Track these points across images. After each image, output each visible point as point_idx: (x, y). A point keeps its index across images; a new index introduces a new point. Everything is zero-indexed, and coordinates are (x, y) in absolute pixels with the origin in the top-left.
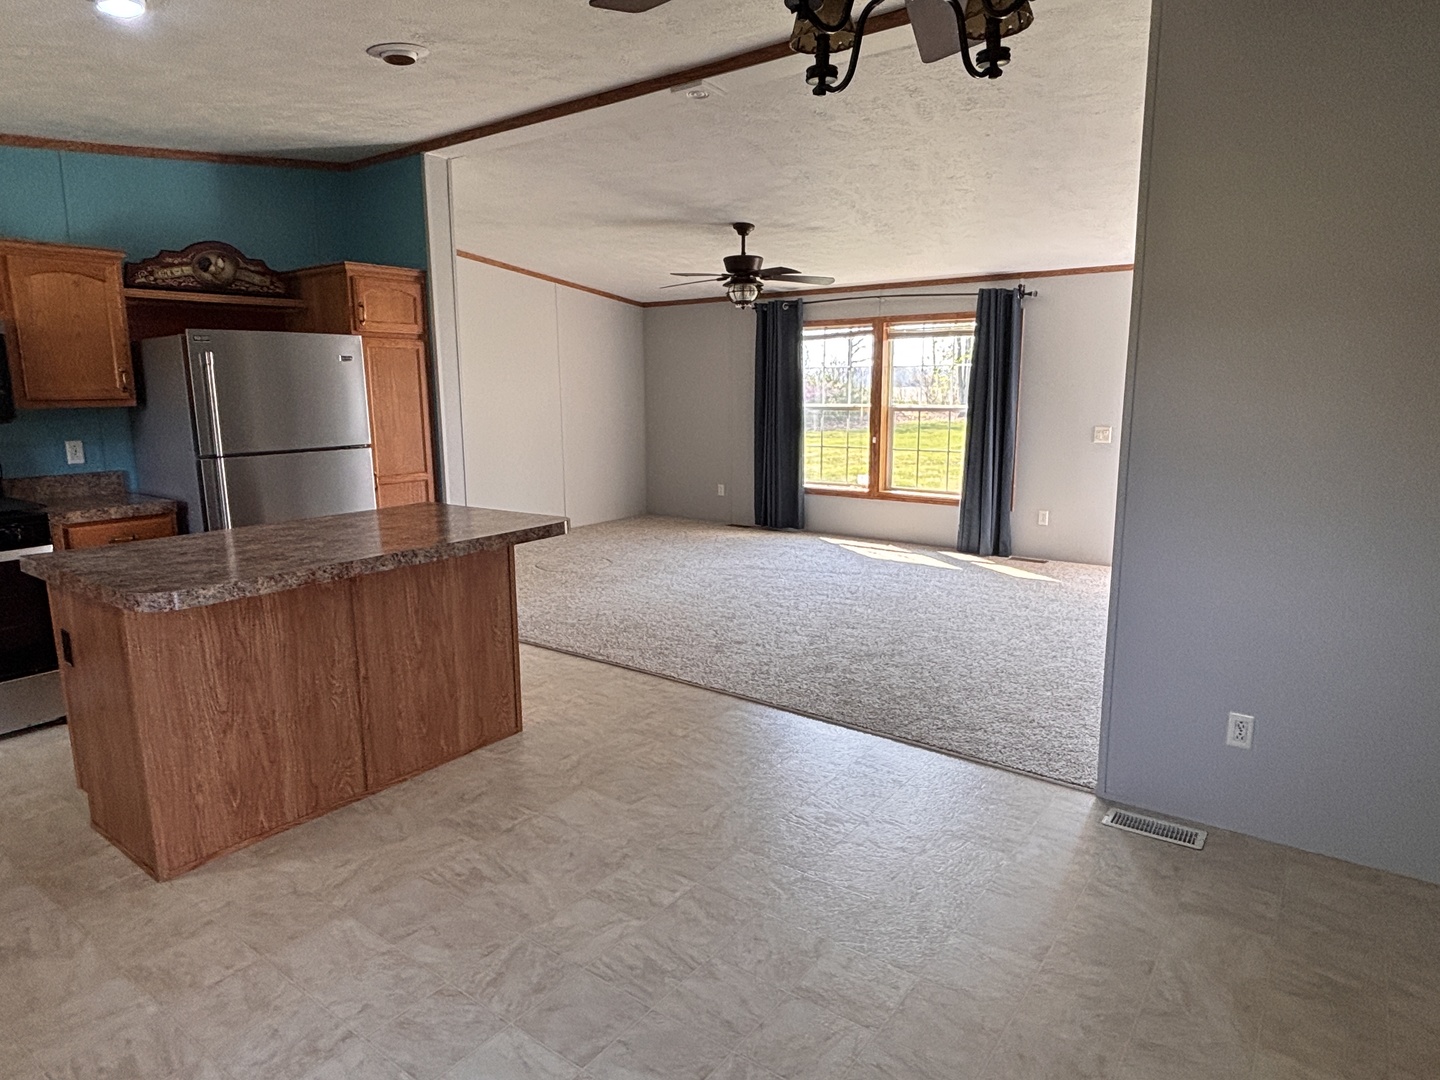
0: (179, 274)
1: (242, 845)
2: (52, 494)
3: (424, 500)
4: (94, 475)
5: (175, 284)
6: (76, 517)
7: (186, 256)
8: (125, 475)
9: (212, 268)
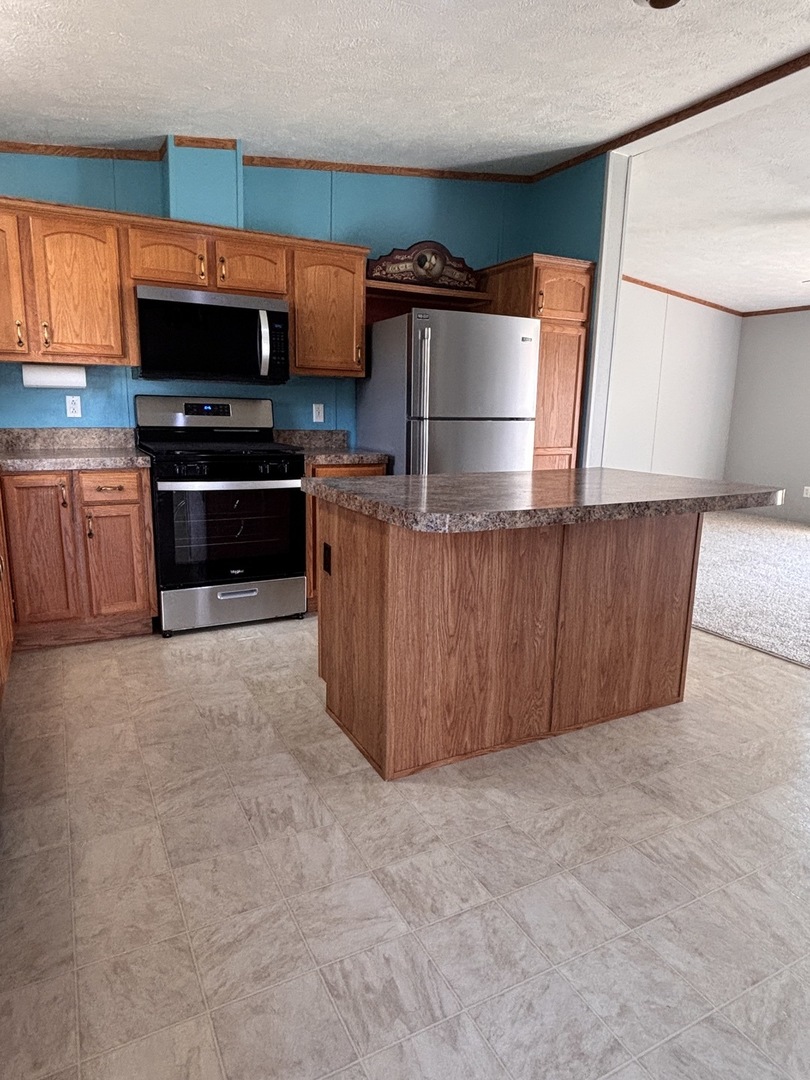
0: (402, 269)
1: (449, 761)
2: (302, 444)
3: (567, 467)
4: (329, 431)
5: (400, 278)
6: (321, 459)
7: (410, 255)
8: (347, 434)
9: (427, 265)
